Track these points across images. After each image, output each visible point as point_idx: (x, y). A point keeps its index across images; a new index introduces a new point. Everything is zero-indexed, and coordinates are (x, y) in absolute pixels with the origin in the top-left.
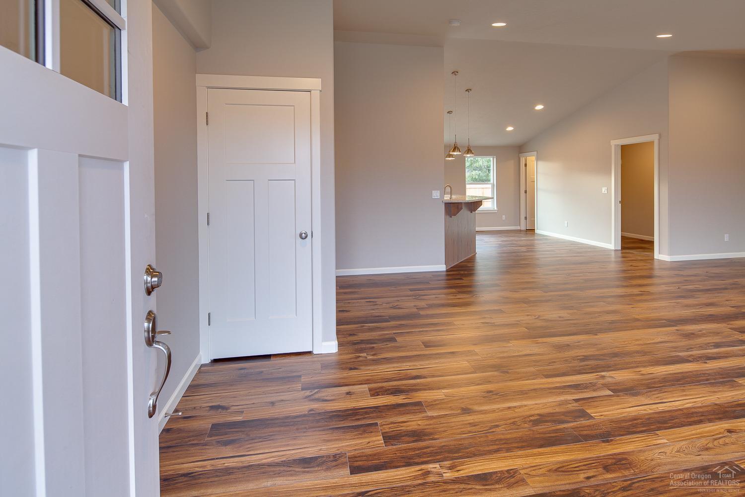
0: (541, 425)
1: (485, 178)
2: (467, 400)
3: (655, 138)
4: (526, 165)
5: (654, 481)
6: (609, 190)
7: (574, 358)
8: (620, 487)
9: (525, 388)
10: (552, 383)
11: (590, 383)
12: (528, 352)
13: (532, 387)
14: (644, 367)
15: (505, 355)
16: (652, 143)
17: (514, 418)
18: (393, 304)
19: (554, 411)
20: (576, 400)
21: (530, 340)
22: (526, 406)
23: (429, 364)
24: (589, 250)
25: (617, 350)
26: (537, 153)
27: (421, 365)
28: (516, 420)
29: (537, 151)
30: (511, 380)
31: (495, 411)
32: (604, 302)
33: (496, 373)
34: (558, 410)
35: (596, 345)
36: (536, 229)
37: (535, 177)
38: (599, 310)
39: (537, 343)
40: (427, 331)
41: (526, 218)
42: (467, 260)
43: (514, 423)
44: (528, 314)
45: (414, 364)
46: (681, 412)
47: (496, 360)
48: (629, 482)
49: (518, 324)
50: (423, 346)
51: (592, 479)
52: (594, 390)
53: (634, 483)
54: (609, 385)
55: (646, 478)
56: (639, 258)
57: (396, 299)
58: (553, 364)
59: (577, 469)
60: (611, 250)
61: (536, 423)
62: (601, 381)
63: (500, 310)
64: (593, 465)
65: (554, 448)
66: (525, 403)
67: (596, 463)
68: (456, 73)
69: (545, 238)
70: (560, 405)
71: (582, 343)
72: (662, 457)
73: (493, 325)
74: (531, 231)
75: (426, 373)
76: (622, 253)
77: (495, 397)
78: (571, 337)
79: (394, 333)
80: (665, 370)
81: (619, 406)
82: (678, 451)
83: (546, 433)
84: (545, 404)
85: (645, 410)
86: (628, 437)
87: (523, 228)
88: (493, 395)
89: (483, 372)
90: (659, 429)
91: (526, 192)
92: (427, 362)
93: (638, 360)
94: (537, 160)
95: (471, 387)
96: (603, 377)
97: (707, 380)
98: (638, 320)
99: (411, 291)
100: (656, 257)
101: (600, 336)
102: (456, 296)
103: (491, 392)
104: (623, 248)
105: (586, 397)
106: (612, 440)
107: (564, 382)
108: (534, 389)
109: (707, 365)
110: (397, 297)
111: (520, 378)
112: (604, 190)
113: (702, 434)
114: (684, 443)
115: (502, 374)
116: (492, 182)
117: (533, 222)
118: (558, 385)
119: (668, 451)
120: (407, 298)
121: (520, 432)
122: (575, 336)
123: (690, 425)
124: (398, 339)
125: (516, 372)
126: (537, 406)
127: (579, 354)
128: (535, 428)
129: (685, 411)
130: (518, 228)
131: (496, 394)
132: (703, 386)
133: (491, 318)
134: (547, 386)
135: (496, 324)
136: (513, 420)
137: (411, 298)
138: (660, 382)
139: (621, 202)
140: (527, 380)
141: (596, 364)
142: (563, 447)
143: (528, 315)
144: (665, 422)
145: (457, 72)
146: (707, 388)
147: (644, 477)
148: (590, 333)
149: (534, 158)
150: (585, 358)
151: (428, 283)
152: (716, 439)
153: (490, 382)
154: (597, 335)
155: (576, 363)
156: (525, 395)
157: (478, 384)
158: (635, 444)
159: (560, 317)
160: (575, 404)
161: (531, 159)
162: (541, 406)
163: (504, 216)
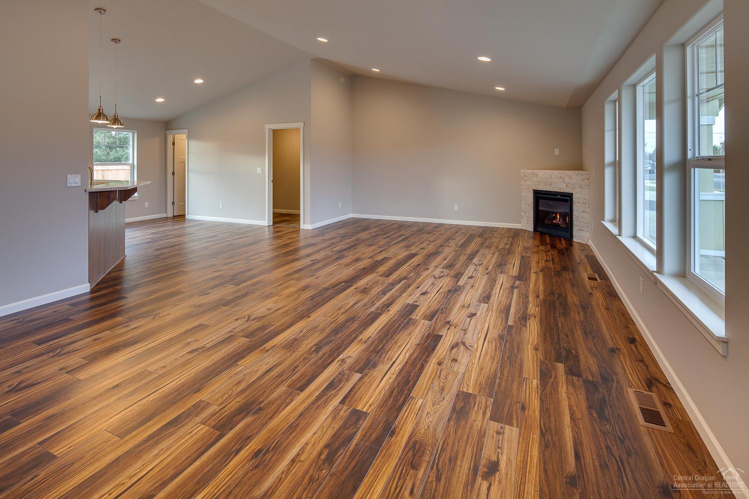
0: (337, 460)
1: (104, 157)
2: (238, 489)
3: (300, 125)
4: (174, 144)
5: (444, 450)
6: (263, 170)
7: (310, 352)
8: (434, 479)
9: (292, 420)
10: (311, 395)
11: (339, 374)
12: (265, 368)
13: (297, 413)
14: (361, 333)
15: (243, 385)
16: (299, 129)
17: (307, 473)
18: (9, 383)
19: (335, 430)
20: (343, 402)
21: (258, 350)
22: (307, 444)
23: (144, 466)
24: (248, 229)
25: (334, 326)
26: (189, 131)
27: (131, 477)
28: (311, 472)
29: (188, 129)
30: (270, 418)
31: (281, 479)
32: (293, 279)
33: (248, 419)
34: (337, 426)
35: (317, 327)
36: (186, 214)
37: (187, 157)
38: (295, 289)
39: (267, 351)
40: (107, 406)
41: (173, 203)
42: (115, 267)
43: (311, 480)
44: (236, 317)
45: (117, 482)
46: (408, 365)
47: (237, 400)
48: (435, 467)
49: (232, 335)
50: (117, 438)
51: (415, 491)
52: (347, 380)
53: (437, 465)
54: (353, 367)
55: (439, 450)
56: (291, 230)
57: (15, 369)
58: (297, 370)
59: (398, 489)
60: (265, 226)
61: (330, 460)
62: (346, 366)
63: (201, 325)
64: (404, 471)
65: (366, 480)
66: (303, 441)
67: (403, 467)
68: (103, 12)
69: (200, 223)
70: (334, 418)
71: (304, 331)
72: (431, 419)
73: (204, 350)
74: (180, 217)
75: (147, 487)
76: (274, 228)
77: (269, 456)
78: (292, 328)
79: (40, 444)
80: (374, 330)
81: (373, 387)
82: (433, 405)
83: (347, 467)
84: (322, 426)
85: (390, 378)
86: (401, 415)
87: (170, 215)
88: (264, 455)
89: (231, 429)
90: (410, 391)
91: (173, 174)
92: (138, 465)
93: (353, 328)
94: (189, 138)
95: (231, 463)
96: (343, 360)
97: (400, 325)
98: (327, 289)
99: (39, 344)
100: (301, 227)
101: (314, 316)
102: (128, 326)
103: (260, 451)
104: (274, 223)
105: (346, 392)
106: (395, 429)
107: (320, 386)
108: (301, 414)
109: (391, 312)
110: (12, 365)
111: (279, 408)
112: (259, 170)
113: (431, 377)
114: (430, 394)
115: (256, 416)
116: (131, 162)
117: (183, 207)
118: (317, 393)
119: (429, 410)
120: (38, 359)
121: (324, 488)
122: (295, 326)
123: (421, 373)
124: (56, 451)
125: (269, 403)
126: (316, 435)
127: (310, 346)
128: (333, 470)
129: (410, 362)
130: (164, 215)
131: (268, 451)
132: (402, 332)
133: (198, 340)
134: (309, 402)
135: (208, 346)
136: (307, 477)
137: (45, 357)
138: (380, 343)
139: (273, 181)
140: (286, 406)
141: (330, 349)
142: (370, 472)
143: (236, 320)
144: (408, 382)
145: (105, 11)
146: (405, 333)
147: (437, 451)
148: (304, 317)
149: (184, 136)
150: (318, 347)
151: (67, 320)
152: (439, 377)
153: (249, 437)
154: (309, 317)
155: (315, 357)
156: (298, 429)
157: (238, 451)
158: (409, 419)
159: (268, 309)
160: (345, 408)
161: (181, 138)
162: (319, 433)
163: (147, 203)
